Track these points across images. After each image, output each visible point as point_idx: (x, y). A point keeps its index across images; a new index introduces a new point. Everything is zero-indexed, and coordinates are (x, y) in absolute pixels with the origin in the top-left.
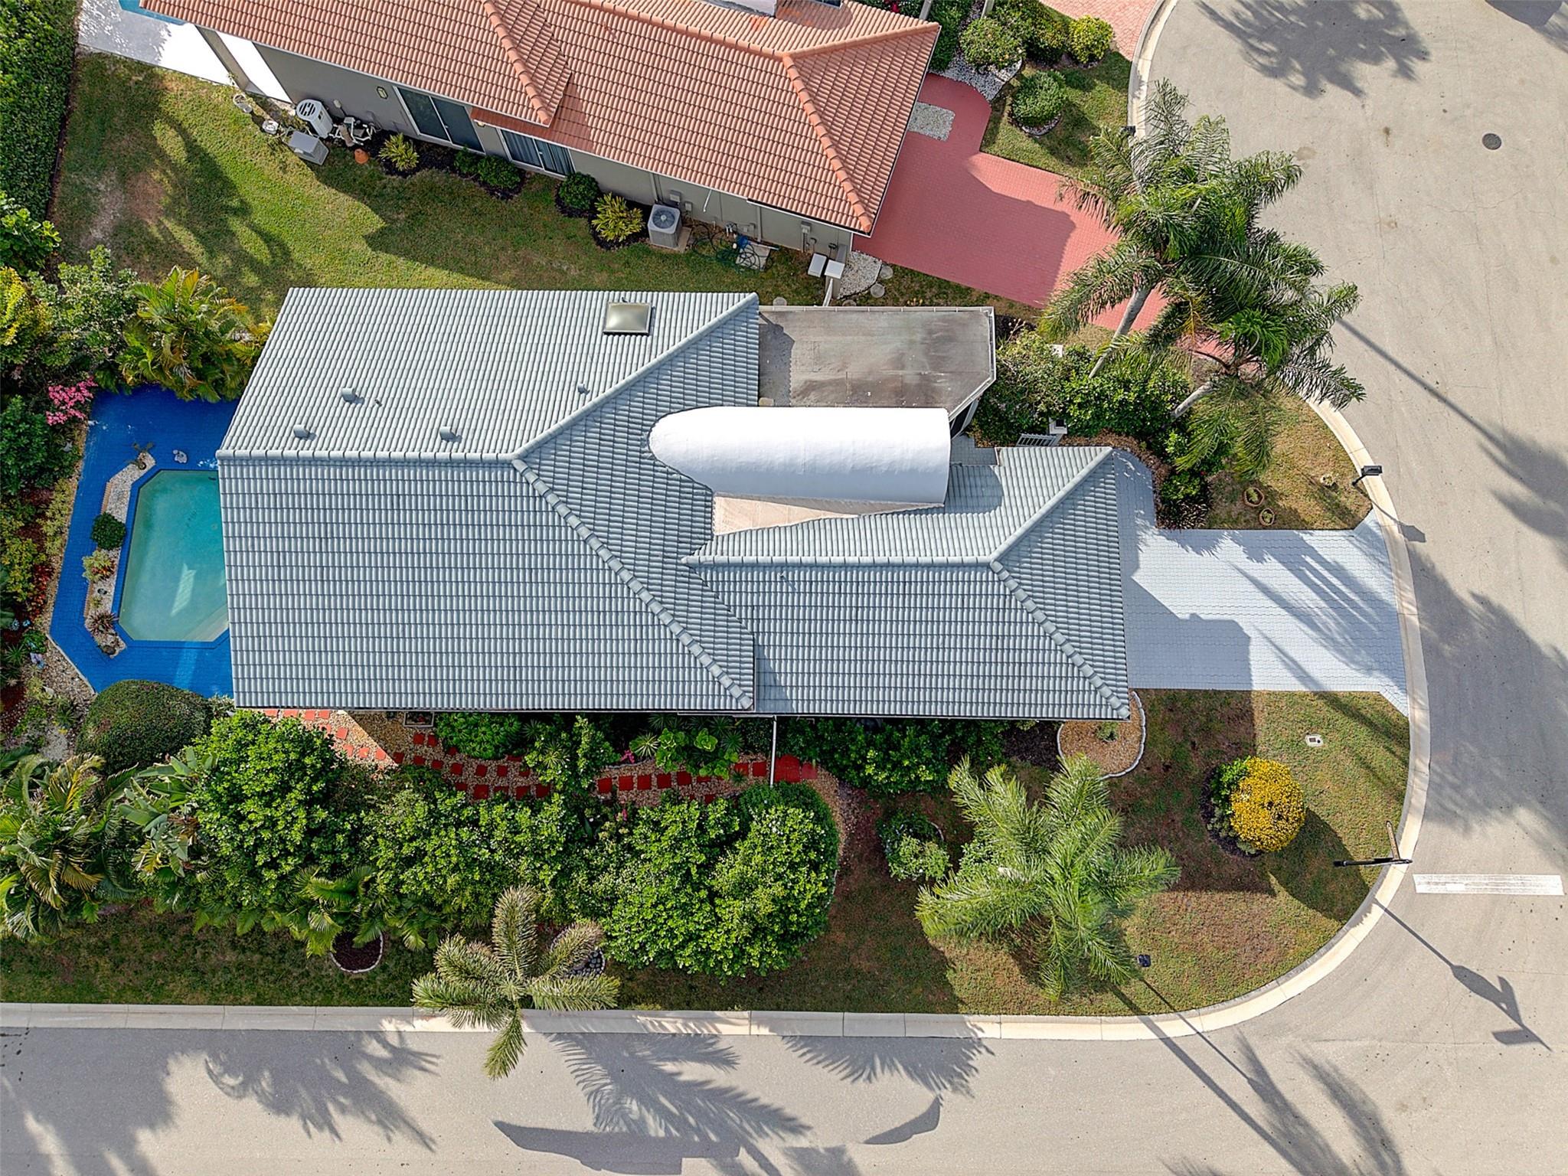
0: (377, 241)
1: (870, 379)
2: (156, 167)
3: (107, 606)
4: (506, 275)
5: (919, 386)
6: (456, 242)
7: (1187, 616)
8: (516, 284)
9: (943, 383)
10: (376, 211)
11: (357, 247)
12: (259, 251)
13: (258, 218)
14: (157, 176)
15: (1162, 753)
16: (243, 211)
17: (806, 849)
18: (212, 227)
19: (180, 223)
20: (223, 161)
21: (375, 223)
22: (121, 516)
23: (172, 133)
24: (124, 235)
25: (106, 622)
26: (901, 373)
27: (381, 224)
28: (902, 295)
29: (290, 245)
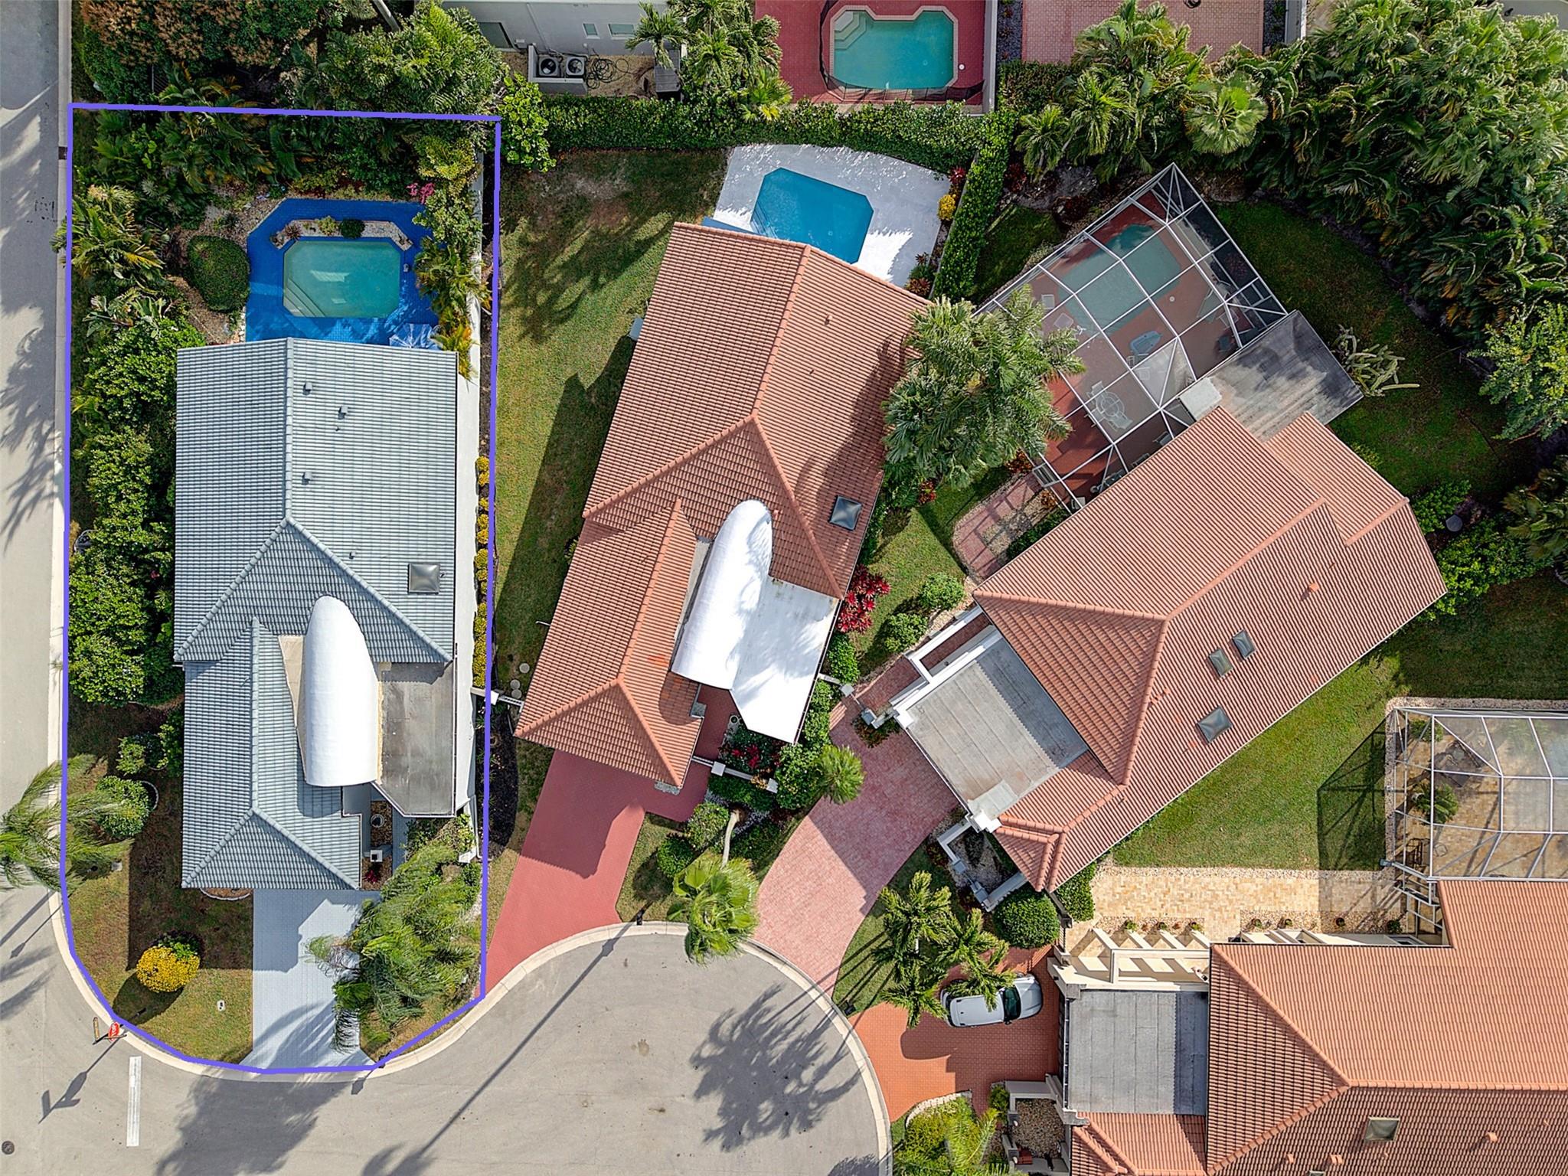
0: (573, 383)
1: (405, 734)
2: (632, 219)
3: (305, 233)
4: (546, 477)
5: (400, 766)
6: (572, 440)
7: (300, 932)
8: (539, 483)
9: (401, 782)
10: (598, 380)
11: (569, 370)
12: (563, 303)
13: (590, 298)
14: (625, 220)
15: (211, 910)
16: (595, 286)
17: (115, 690)
18: (584, 266)
19: (587, 242)
20: (637, 267)
21: (587, 381)
22: (364, 234)
23: (661, 226)
24: (578, 204)
25: (295, 235)
26: (409, 754)
27: (586, 387)
28: (531, 754)
29: (569, 323)
